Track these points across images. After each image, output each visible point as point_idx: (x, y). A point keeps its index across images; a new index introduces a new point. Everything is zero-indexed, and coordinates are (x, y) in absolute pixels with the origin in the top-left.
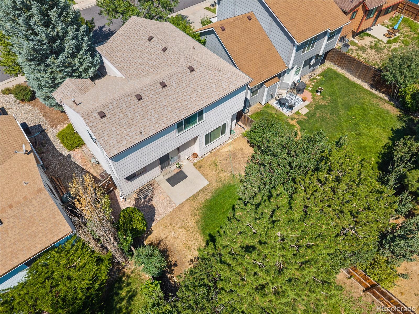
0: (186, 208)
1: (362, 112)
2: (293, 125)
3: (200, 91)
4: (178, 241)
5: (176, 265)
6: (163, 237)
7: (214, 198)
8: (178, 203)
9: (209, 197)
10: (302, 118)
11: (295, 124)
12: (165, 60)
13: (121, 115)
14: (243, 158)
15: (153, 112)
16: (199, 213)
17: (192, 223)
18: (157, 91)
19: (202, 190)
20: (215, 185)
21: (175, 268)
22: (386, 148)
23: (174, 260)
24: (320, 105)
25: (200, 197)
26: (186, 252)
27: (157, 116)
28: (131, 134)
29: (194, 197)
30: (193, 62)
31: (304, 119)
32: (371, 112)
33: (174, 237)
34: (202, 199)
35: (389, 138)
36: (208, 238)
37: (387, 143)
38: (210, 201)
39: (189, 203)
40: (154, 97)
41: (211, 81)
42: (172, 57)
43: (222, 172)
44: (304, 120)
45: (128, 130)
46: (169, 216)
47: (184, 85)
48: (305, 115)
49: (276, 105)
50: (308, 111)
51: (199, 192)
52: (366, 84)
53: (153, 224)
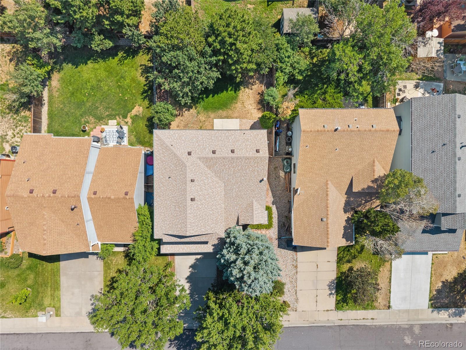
0: (236, 115)
1: (77, 93)
2: (131, 118)
3: (195, 139)
4: (251, 102)
5: (259, 93)
6: (256, 110)
7: (219, 109)
8: (238, 120)
9: (221, 111)
10: (120, 119)
11: (130, 118)
12: (198, 173)
13: (248, 146)
14: (182, 120)
15: (231, 141)
16: (232, 107)
17: (239, 105)
18: (220, 150)
19: (221, 118)
20: (212, 116)
21: (260, 92)
22: (97, 61)
23: (258, 96)
24: (96, 119)
25: (225, 115)
26: (251, 95)
27: (230, 138)
28: (250, 136)
29: (227, 117)
30: (185, 157)
31: (119, 117)
32: (71, 89)
33: (251, 105)
34: (224, 113)
35: (85, 65)
36: (237, 92)
37: (92, 63)
38: (221, 109)
39: (233, 116)
40: (224, 148)
41: (183, 142)
42: (194, 170)
43: (202, 121)
44: (121, 117)
45: (249, 138)
46: (246, 118)
47: (201, 147)
48: (116, 119)
49: (125, 141)
50: (110, 121)
51: (223, 118)
52: (43, 110)
53: (256, 120)
